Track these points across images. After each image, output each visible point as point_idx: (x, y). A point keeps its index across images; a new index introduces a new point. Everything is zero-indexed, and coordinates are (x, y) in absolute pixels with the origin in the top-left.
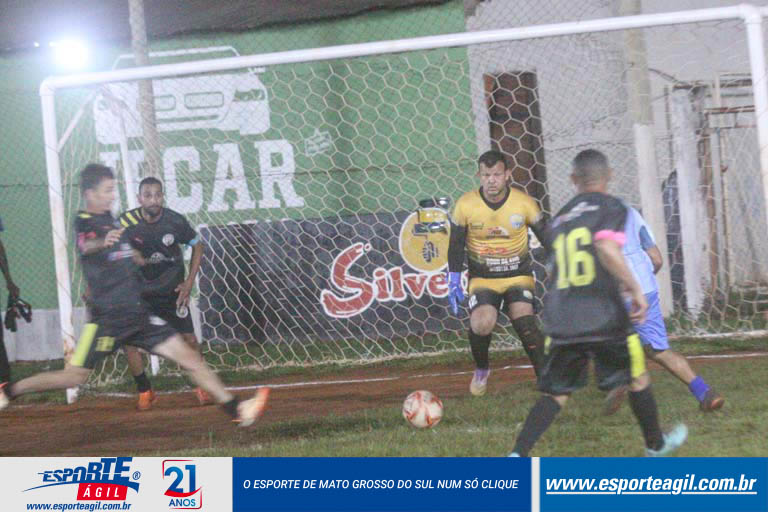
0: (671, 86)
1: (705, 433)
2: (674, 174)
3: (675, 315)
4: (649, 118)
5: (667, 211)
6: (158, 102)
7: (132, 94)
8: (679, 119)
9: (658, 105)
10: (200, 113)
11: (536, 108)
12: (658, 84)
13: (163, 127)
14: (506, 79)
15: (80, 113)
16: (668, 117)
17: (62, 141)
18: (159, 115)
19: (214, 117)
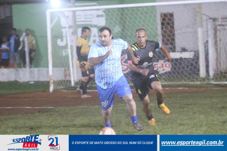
0: (208, 18)
1: (211, 108)
2: (207, 41)
3: (206, 77)
4: (202, 26)
5: (205, 50)
6: (77, 17)
7: (70, 15)
8: (210, 27)
9: (204, 23)
10: (87, 20)
11: (173, 23)
12: (204, 18)
13: (78, 23)
14: (165, 15)
15: (56, 19)
16: (207, 26)
17: (52, 26)
18: (77, 20)
19: (91, 21)
